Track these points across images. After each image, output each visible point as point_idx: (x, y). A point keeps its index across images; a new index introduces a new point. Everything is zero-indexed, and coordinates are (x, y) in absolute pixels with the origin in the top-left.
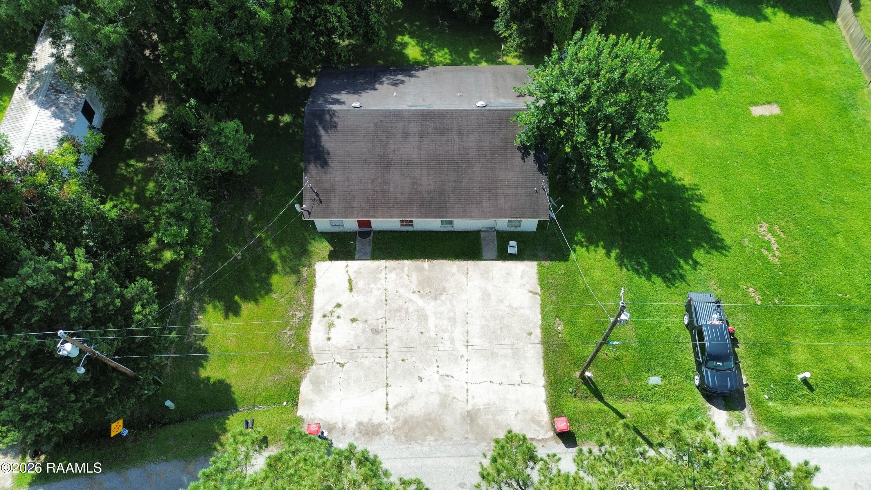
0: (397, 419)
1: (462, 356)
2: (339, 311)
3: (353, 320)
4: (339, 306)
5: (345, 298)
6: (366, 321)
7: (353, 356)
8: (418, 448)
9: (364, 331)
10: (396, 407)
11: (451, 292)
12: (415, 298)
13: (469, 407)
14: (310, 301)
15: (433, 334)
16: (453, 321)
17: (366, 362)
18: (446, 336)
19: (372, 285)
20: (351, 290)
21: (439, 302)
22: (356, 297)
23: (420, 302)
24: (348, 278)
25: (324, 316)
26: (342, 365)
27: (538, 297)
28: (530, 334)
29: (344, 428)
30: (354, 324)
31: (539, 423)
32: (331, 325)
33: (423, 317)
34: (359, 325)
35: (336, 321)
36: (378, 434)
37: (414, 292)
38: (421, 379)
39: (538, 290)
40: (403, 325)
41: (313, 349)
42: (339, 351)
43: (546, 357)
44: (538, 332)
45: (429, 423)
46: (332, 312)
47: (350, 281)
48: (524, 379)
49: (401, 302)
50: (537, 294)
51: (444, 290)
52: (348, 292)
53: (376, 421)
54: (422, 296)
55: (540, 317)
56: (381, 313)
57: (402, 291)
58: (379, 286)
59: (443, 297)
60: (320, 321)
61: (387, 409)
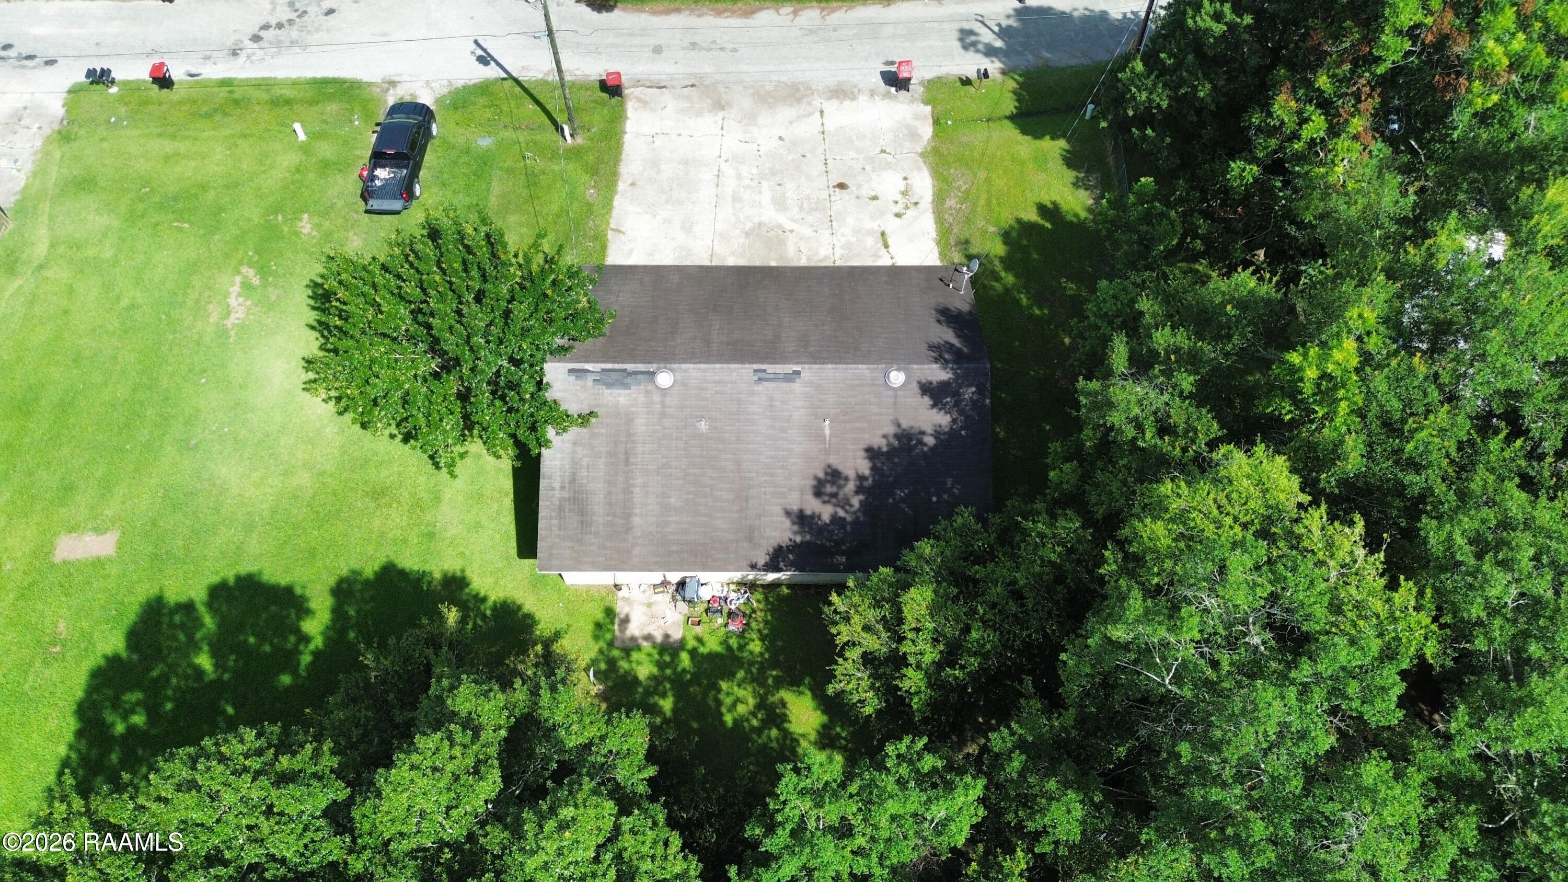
0: (809, 103)
1: (726, 161)
2: (898, 208)
3: (875, 198)
4: (898, 215)
5: (891, 225)
6: (858, 197)
7: (871, 160)
8: (784, 79)
9: (859, 186)
10: (810, 114)
11: (738, 231)
12: (789, 225)
13: (721, 114)
14: (939, 220)
15: (765, 184)
16: (736, 199)
17: (852, 154)
18: (747, 182)
19: (853, 239)
20: (883, 234)
21: (756, 220)
22: (875, 226)
23: (783, 219)
24: (890, 249)
25: (916, 204)
26: (883, 151)
27: (612, 226)
28: (633, 184)
29: (872, 95)
30: (873, 194)
31: (639, 100)
32: (905, 193)
33: (780, 203)
34: (866, 192)
35: (899, 197)
36: (831, 91)
37: (791, 231)
38: (780, 138)
39: (610, 234)
40: (806, 193)
41: (925, 169)
42: (888, 166)
43: (617, 160)
44: (621, 186)
45: (771, 100)
46: (907, 208)
47: (886, 246)
48: (650, 139)
49: (810, 219)
50: (612, 230)
51: (747, 234)
52: (887, 232)
53: (835, 103)
54: (780, 226)
55: (615, 203)
56: (837, 206)
57: (808, 232)
58: (843, 240)
59: (749, 225)
60: (922, 197)
61: (822, 112)
